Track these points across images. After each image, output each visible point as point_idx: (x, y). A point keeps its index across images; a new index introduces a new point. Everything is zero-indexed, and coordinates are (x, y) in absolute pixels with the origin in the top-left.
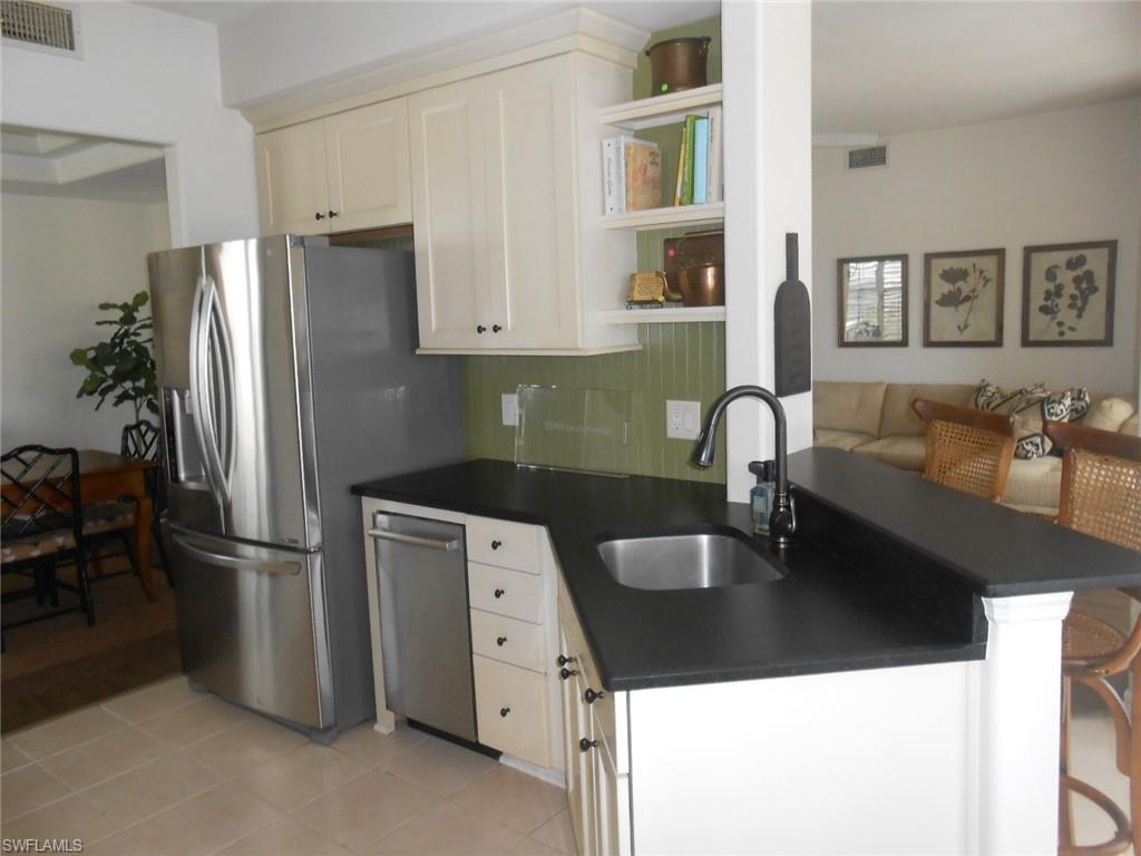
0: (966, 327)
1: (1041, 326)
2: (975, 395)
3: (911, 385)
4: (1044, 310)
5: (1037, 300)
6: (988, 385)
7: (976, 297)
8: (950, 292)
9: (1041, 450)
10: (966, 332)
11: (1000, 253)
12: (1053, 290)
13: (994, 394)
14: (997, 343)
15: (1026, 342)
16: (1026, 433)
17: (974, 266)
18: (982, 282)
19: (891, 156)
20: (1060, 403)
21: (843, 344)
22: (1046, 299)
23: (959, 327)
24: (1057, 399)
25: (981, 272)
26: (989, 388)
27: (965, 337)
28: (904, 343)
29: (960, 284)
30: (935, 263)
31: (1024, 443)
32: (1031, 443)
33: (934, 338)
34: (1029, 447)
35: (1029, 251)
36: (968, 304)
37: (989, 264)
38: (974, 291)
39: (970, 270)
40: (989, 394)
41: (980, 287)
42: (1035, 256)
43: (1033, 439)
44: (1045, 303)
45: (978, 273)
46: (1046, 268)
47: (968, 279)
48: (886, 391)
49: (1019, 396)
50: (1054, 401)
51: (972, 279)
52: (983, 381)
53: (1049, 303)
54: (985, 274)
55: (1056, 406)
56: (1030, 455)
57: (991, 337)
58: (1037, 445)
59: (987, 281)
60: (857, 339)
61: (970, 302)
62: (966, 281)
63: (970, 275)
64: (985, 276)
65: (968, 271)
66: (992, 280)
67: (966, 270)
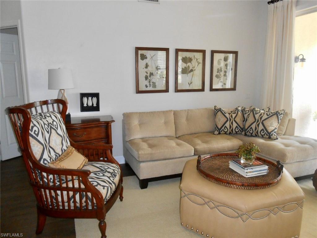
0: (191, 83)
7: (195, 70)
8: (185, 67)
10: (191, 85)
11: (204, 52)
12: (219, 69)
14: (203, 90)
15: (211, 89)
17: (194, 56)
18: (197, 64)
21: (138, 92)
23: (189, 84)
25: (197, 59)
28: (167, 91)
29: (189, 64)
30: (180, 53)
33: (179, 88)
35: (213, 52)
36: (192, 73)
37: (200, 56)
38: (194, 67)
39: (193, 58)
41: (196, 66)
42: (215, 55)
45: (195, 59)
46: (218, 60)
51: (193, 62)
53: (218, 74)
54: (198, 60)
57: (201, 87)
59: (199, 63)
60: (144, 89)
61: (193, 72)
62: (191, 63)
63: (193, 60)
64: (198, 61)
65: (192, 59)
66: (201, 63)
67: (191, 58)
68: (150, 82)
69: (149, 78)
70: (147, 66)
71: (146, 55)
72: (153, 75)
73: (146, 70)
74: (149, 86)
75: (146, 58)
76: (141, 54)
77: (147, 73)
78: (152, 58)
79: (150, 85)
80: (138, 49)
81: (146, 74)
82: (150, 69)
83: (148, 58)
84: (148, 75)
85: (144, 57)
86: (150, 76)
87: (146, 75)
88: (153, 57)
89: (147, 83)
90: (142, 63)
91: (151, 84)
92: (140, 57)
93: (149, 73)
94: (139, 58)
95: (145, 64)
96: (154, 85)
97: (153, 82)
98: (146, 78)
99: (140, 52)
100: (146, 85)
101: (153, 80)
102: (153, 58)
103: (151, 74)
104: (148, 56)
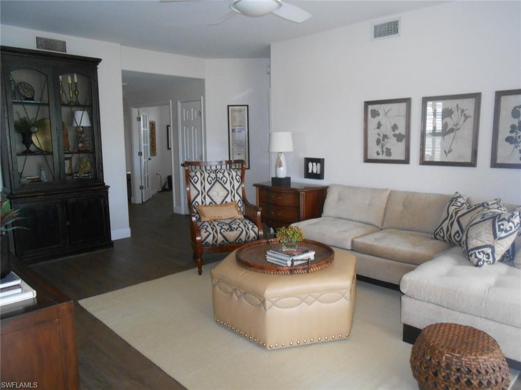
0: (450, 152)
1: (506, 152)
2: (448, 205)
3: (406, 192)
4: (509, 140)
5: (504, 132)
6: (460, 197)
7: (458, 129)
9: (491, 259)
10: (449, 155)
11: (477, 97)
12: (517, 125)
13: (462, 204)
14: (473, 164)
15: (494, 164)
16: (480, 244)
17: (457, 106)
18: (463, 118)
19: (402, 28)
20: (509, 221)
21: (367, 160)
22: (511, 132)
23: (445, 152)
24: (507, 217)
25: (463, 111)
26: (459, 200)
27: (450, 158)
28: (406, 161)
29: (447, 120)
30: (430, 104)
31: (477, 251)
32: (483, 252)
33: (427, 159)
34: (481, 256)
35: (499, 95)
36: (452, 135)
37: (469, 105)
38: (457, 125)
39: (455, 109)
40: (459, 204)
41: (461, 122)
42: (504, 99)
43: (485, 250)
44: (510, 135)
45: (460, 111)
46: (512, 108)
47: (453, 116)
48: (390, 194)
49: (481, 208)
50: (504, 219)
51: (456, 116)
52: (456, 193)
53: (514, 135)
54: (465, 112)
55: (505, 223)
56: (481, 263)
57: (468, 159)
58: (488, 254)
59: (466, 117)
60: (375, 157)
61: (454, 133)
62: (451, 118)
63: (454, 113)
64: (465, 114)
65: (453, 110)
66: (470, 117)
67: (451, 109)
68: (382, 147)
69: (382, 142)
70: (379, 126)
71: (378, 111)
72: (387, 138)
73: (378, 131)
74: (381, 153)
75: (378, 115)
76: (372, 111)
77: (379, 135)
78: (386, 114)
79: (383, 152)
80: (367, 104)
81: (378, 137)
82: (383, 130)
83: (381, 114)
84: (381, 138)
85: (375, 114)
86: (383, 140)
87: (378, 139)
88: (388, 112)
89: (379, 149)
90: (373, 122)
91: (385, 150)
92: (371, 113)
93: (382, 135)
94: (369, 115)
95: (377, 122)
96: (389, 152)
97: (387, 149)
98: (378, 142)
99: (370, 107)
100: (377, 152)
101: (388, 146)
102: (388, 114)
103: (385, 137)
104: (381, 111)
